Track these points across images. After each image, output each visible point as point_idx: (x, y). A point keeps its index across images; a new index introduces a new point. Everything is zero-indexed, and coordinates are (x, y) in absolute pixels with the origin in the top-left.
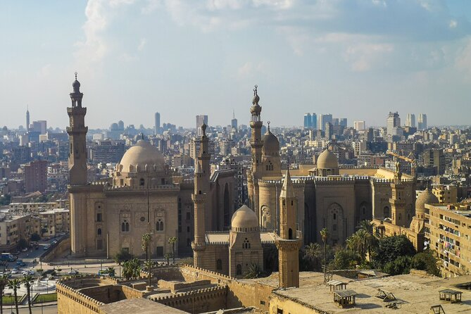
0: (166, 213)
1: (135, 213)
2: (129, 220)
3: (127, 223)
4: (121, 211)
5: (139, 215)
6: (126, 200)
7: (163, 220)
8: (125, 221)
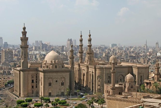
0: (65, 79)
1: (54, 79)
2: (51, 82)
3: (51, 83)
4: (49, 78)
5: (55, 80)
6: (51, 74)
7: (64, 81)
8: (50, 82)
